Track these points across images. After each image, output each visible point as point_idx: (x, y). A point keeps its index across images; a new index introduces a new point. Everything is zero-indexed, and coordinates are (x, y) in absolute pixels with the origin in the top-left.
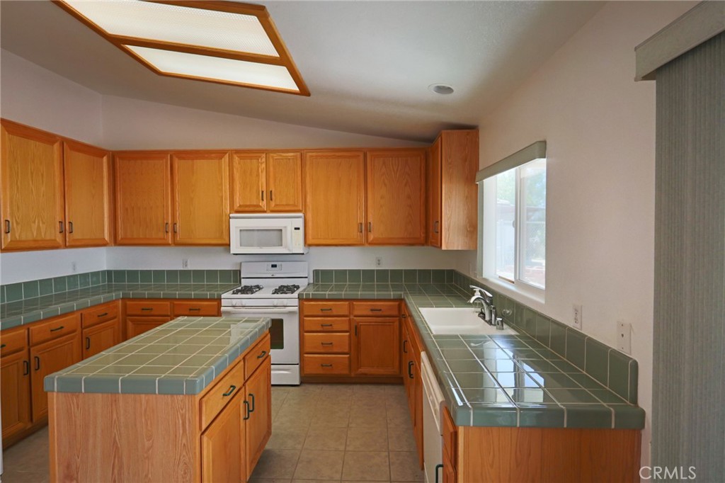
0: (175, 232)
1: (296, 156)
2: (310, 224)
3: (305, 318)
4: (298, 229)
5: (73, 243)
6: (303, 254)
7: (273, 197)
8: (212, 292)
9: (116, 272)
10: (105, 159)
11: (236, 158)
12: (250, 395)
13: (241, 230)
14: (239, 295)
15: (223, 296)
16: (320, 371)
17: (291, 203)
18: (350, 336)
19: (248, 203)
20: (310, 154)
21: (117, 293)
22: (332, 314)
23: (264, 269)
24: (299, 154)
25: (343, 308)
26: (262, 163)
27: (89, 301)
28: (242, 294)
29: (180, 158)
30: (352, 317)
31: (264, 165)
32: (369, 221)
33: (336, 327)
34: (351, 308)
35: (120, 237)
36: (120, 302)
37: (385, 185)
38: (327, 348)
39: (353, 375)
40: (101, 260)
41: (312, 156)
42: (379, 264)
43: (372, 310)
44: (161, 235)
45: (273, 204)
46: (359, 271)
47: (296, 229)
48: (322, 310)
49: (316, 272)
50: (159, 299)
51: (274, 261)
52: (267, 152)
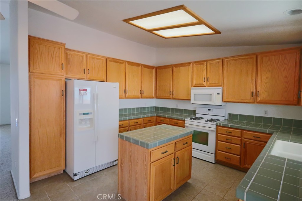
0: (173, 94)
1: (220, 61)
2: (225, 92)
3: (219, 134)
4: (219, 94)
5: (144, 97)
6: (221, 105)
7: (209, 80)
8: (182, 118)
9: (157, 107)
10: (154, 69)
11: (195, 65)
12: (177, 157)
13: (195, 94)
14: (192, 120)
15: (186, 120)
16: (224, 160)
17: (217, 82)
18: (241, 147)
19: (199, 83)
20: (227, 59)
21: (154, 114)
22: (231, 135)
23: (205, 111)
24: (221, 60)
25: (238, 133)
26: (205, 66)
27: (145, 116)
28: (194, 120)
29: (175, 67)
30: (242, 138)
31: (206, 67)
32: (258, 91)
33: (233, 141)
34: (242, 134)
35: (157, 96)
36: (155, 117)
37: (269, 71)
38: (229, 150)
39: (242, 167)
40: (154, 103)
41: (227, 60)
42: (266, 114)
43: (254, 137)
44: (169, 95)
45: (209, 83)
46: (253, 116)
47: (218, 94)
48: (227, 132)
49: (229, 115)
50: (165, 118)
51: (210, 107)
52: (207, 61)
